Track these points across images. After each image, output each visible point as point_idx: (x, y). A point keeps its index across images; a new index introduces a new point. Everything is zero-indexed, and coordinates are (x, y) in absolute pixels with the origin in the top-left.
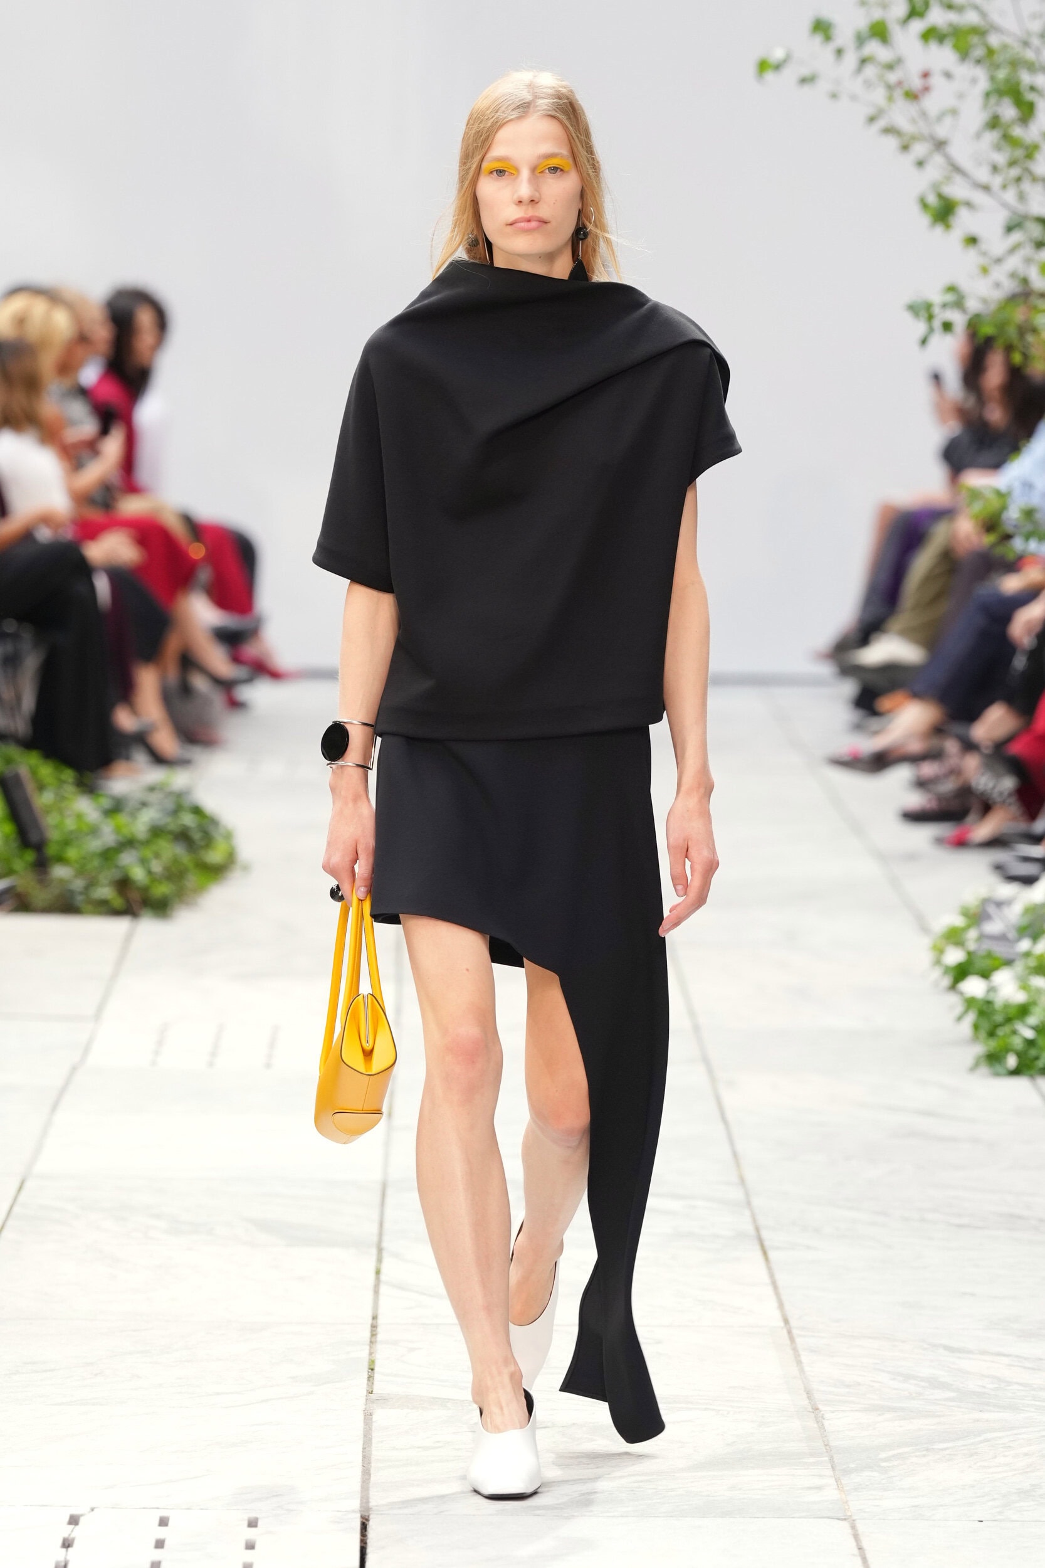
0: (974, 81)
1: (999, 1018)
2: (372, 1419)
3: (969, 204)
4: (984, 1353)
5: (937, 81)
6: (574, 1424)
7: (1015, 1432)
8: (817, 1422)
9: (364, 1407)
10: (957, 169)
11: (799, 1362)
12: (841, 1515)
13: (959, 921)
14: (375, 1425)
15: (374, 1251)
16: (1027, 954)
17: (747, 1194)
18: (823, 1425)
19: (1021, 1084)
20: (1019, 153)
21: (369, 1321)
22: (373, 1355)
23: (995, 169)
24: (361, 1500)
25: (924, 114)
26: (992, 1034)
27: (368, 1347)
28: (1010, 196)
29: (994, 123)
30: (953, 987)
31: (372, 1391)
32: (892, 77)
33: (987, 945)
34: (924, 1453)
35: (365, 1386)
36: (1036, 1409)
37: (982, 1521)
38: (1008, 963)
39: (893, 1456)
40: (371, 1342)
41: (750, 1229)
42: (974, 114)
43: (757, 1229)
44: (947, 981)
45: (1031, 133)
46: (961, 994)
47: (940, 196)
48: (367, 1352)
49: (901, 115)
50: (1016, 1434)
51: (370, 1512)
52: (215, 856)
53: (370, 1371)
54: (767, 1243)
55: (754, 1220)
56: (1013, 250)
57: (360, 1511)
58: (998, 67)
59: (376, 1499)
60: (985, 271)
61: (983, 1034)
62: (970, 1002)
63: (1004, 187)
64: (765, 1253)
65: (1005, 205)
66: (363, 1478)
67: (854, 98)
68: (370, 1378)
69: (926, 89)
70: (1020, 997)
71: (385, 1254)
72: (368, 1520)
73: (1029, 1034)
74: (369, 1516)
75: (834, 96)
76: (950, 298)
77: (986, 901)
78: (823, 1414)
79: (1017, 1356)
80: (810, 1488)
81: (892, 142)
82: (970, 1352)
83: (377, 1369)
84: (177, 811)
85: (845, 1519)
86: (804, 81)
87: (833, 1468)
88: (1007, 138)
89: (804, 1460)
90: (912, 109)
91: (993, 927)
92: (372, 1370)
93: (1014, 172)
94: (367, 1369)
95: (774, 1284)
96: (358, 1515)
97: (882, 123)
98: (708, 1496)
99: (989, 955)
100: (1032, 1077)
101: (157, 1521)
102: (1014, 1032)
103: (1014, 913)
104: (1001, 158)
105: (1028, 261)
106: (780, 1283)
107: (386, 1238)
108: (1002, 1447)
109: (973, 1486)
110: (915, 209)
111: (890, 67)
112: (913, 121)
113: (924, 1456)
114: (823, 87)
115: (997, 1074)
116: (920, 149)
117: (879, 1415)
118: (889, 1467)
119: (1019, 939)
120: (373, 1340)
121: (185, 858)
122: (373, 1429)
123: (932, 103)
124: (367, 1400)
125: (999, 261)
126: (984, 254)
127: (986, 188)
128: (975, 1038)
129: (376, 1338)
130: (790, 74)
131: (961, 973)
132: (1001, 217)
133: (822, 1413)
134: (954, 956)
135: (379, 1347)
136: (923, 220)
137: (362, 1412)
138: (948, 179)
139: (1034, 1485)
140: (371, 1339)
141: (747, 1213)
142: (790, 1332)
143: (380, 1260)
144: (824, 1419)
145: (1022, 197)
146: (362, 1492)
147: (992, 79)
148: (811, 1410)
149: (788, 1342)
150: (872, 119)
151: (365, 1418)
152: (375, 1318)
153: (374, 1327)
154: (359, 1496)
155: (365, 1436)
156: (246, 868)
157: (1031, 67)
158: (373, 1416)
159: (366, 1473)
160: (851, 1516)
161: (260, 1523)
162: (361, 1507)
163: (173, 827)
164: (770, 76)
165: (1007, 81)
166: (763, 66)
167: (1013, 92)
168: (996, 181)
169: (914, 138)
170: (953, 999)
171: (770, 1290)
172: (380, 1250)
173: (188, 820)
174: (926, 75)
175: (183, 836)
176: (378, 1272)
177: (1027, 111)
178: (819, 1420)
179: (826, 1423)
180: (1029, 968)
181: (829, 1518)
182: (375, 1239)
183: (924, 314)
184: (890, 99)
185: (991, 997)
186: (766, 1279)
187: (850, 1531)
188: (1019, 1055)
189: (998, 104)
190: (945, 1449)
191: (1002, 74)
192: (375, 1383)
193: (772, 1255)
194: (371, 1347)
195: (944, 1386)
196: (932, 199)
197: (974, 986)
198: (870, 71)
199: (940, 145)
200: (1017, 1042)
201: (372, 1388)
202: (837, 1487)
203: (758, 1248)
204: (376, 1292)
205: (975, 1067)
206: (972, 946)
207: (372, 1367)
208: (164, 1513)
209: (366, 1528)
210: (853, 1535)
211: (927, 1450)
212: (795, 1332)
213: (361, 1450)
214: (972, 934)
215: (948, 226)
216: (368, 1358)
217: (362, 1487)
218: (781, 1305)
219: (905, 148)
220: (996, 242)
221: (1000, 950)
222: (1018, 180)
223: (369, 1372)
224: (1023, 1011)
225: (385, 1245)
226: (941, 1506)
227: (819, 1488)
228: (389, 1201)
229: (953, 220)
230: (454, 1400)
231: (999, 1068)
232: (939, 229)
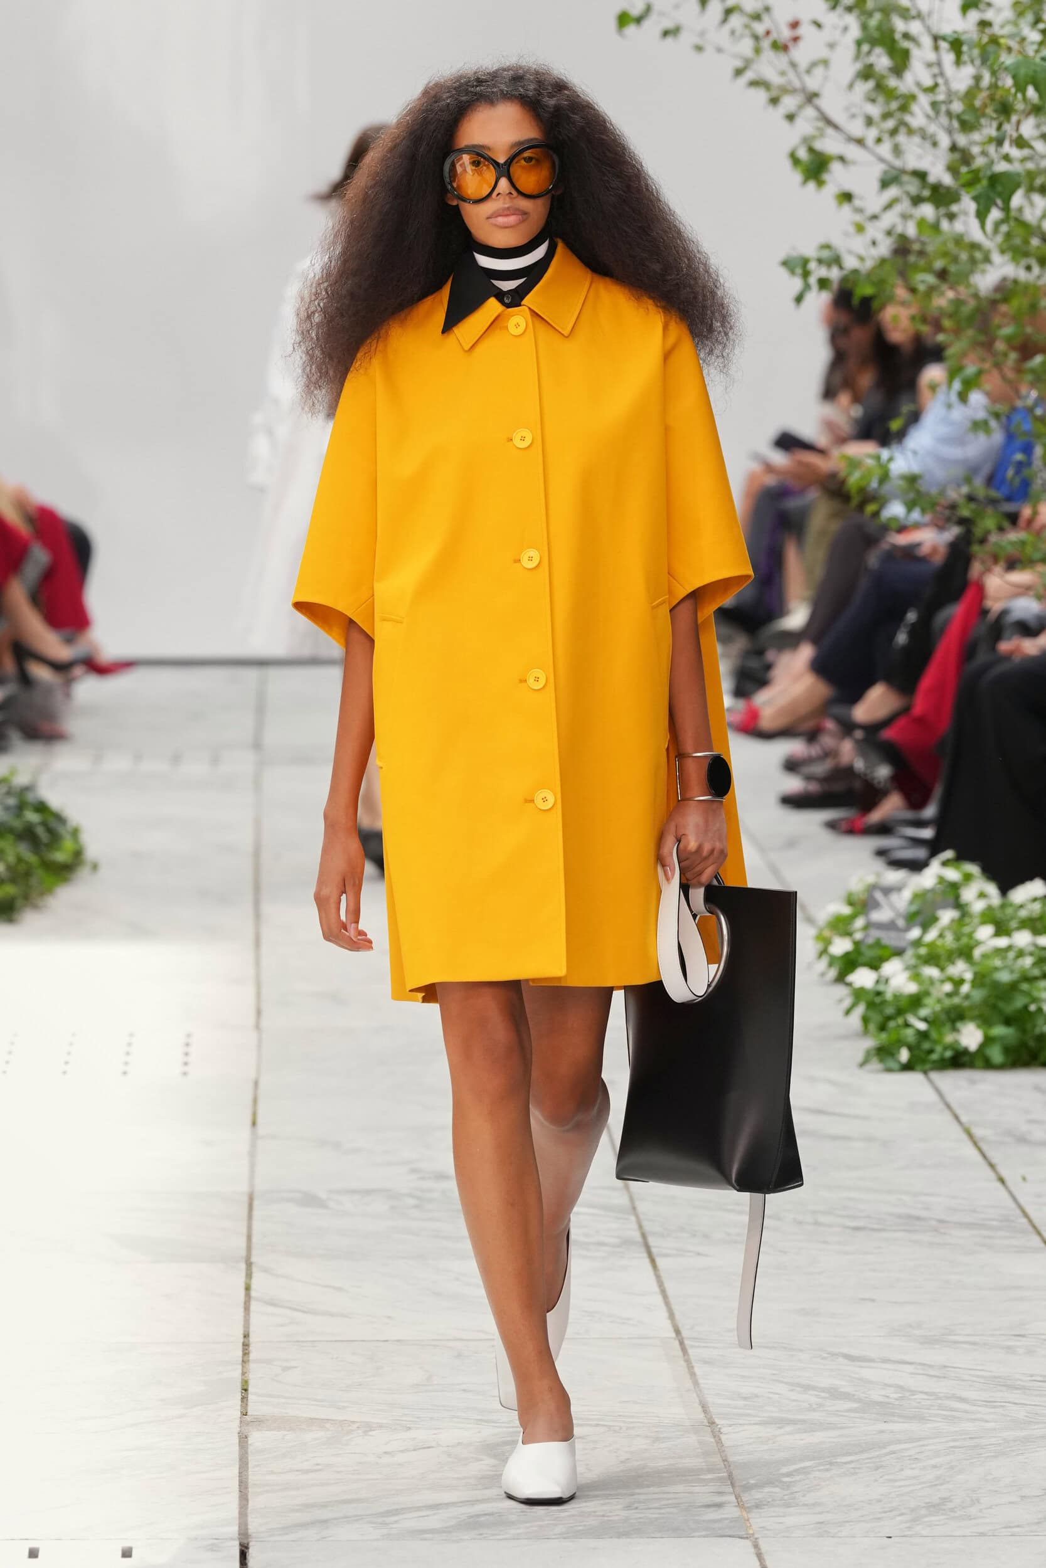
0: (846, 29)
1: (889, 1010)
2: (247, 1442)
3: (842, 159)
4: (886, 1361)
5: (806, 30)
6: (459, 1444)
7: (921, 1443)
8: (714, 1437)
9: (239, 1429)
10: (829, 122)
11: (693, 1375)
12: (742, 1533)
13: (846, 910)
14: (250, 1449)
15: (243, 1266)
16: (917, 943)
17: (632, 1199)
18: (720, 1439)
19: (915, 1079)
20: (894, 105)
21: (241, 1340)
22: (246, 1375)
23: (869, 121)
24: (239, 1527)
25: (793, 65)
26: (882, 1028)
27: (240, 1367)
28: (885, 149)
29: (867, 73)
30: (841, 978)
31: (247, 1413)
32: (760, 28)
33: (875, 934)
34: (828, 1467)
35: (239, 1407)
36: (943, 1419)
37: (890, 1537)
38: (899, 953)
39: (796, 1470)
40: (243, 1361)
41: (636, 1235)
42: (845, 65)
43: (644, 1236)
44: (833, 973)
45: (906, 84)
46: (849, 985)
47: (811, 150)
48: (240, 1371)
49: (769, 67)
50: (924, 1445)
51: (250, 1540)
52: (60, 856)
53: (243, 1391)
54: (654, 1250)
55: (640, 1227)
56: (889, 206)
57: (239, 1539)
58: (870, 14)
59: (253, 1526)
60: (860, 229)
61: (872, 1027)
62: (859, 994)
63: (879, 140)
64: (653, 1261)
65: (882, 160)
66: (240, 1504)
67: (719, 50)
68: (244, 1399)
69: (796, 39)
70: (912, 988)
71: (254, 1269)
72: (247, 1548)
73: (922, 1026)
74: (248, 1544)
75: (699, 49)
76: (825, 254)
77: (873, 887)
78: (720, 1428)
79: (920, 1364)
80: (708, 1506)
81: (761, 95)
82: (872, 1360)
83: (250, 1389)
84: (21, 807)
85: (747, 1538)
86: (666, 33)
87: (733, 1485)
88: (880, 87)
89: (702, 1477)
90: (782, 61)
91: (881, 915)
92: (246, 1390)
93: (890, 124)
94: (240, 1390)
95: (663, 1292)
96: (237, 1543)
97: (749, 75)
98: (603, 1516)
99: (878, 944)
100: (925, 1072)
101: (27, 1553)
102: (907, 1025)
103: (903, 901)
104: (875, 111)
105: (905, 217)
106: (670, 1292)
107: (254, 1252)
108: (909, 1459)
109: (879, 1501)
110: (787, 163)
111: (757, 17)
112: (783, 73)
113: (827, 1470)
114: (687, 39)
115: (889, 1070)
116: (789, 103)
117: (780, 1428)
118: (791, 1482)
119: (908, 929)
120: (245, 1359)
121: (31, 858)
122: (249, 1453)
123: (802, 54)
124: (241, 1422)
125: (875, 217)
126: (859, 211)
127: (860, 142)
128: (866, 1031)
129: (249, 1357)
130: (652, 27)
131: (849, 963)
132: (877, 171)
133: (719, 1426)
134: (841, 946)
135: (252, 1366)
136: (797, 177)
137: (237, 1435)
138: (822, 134)
139: (941, 1499)
140: (243, 1357)
141: (633, 1218)
142: (682, 1343)
143: (249, 1275)
144: (721, 1433)
145: (897, 150)
146: (240, 1518)
147: (864, 27)
148: (707, 1424)
149: (680, 1353)
150: (739, 72)
151: (240, 1442)
152: (246, 1336)
153: (246, 1346)
154: (237, 1522)
155: (240, 1460)
156: (95, 867)
157: (905, 14)
158: (249, 1439)
159: (244, 1498)
160: (753, 1534)
161: (134, 1553)
162: (239, 1534)
163: (17, 824)
164: (631, 29)
165: (879, 28)
166: (623, 19)
167: (884, 39)
168: (871, 134)
169: (785, 90)
170: (841, 991)
171: (659, 1299)
172: (249, 1265)
173: (32, 817)
174: (795, 25)
175: (28, 835)
176: (248, 1288)
177: (901, 61)
178: (716, 1435)
179: (723, 1437)
180: (919, 957)
181: (730, 1536)
182: (244, 1253)
183: (799, 271)
184: (758, 51)
185: (881, 988)
186: (656, 1289)
187: (752, 1550)
188: (910, 1048)
189: (869, 53)
190: (852, 1462)
191: (874, 22)
192: (249, 1404)
193: (660, 1262)
194: (243, 1366)
195: (847, 1397)
196: (803, 154)
197: (863, 978)
198: (736, 21)
199: (811, 97)
200: (909, 1033)
201: (246, 1410)
202: (737, 1504)
203: (645, 1255)
204: (247, 1309)
205: (862, 1064)
206: (858, 936)
207: (245, 1387)
208: (34, 1545)
209: (245, 1555)
210: (756, 1554)
211: (831, 1464)
212: (686, 1342)
213: (238, 1475)
214: (860, 923)
215: (820, 183)
216: (240, 1377)
217: (240, 1513)
218: (672, 1316)
219: (774, 101)
220: (872, 198)
221: (890, 939)
222: (894, 132)
223: (242, 1393)
224: (916, 1001)
225: (254, 1259)
226: (848, 1522)
227: (719, 1506)
228: (256, 1213)
229: (825, 176)
230: (333, 1420)
231: (892, 1064)
232: (812, 185)
